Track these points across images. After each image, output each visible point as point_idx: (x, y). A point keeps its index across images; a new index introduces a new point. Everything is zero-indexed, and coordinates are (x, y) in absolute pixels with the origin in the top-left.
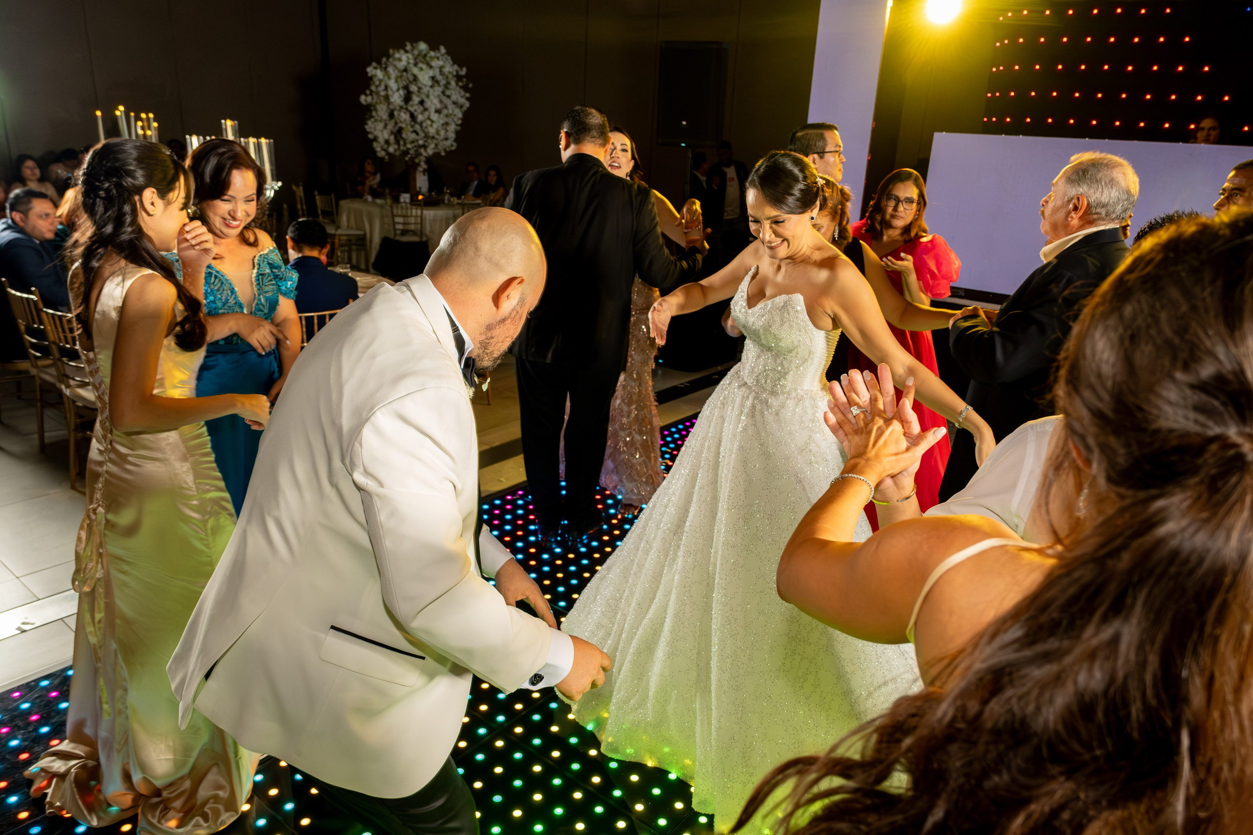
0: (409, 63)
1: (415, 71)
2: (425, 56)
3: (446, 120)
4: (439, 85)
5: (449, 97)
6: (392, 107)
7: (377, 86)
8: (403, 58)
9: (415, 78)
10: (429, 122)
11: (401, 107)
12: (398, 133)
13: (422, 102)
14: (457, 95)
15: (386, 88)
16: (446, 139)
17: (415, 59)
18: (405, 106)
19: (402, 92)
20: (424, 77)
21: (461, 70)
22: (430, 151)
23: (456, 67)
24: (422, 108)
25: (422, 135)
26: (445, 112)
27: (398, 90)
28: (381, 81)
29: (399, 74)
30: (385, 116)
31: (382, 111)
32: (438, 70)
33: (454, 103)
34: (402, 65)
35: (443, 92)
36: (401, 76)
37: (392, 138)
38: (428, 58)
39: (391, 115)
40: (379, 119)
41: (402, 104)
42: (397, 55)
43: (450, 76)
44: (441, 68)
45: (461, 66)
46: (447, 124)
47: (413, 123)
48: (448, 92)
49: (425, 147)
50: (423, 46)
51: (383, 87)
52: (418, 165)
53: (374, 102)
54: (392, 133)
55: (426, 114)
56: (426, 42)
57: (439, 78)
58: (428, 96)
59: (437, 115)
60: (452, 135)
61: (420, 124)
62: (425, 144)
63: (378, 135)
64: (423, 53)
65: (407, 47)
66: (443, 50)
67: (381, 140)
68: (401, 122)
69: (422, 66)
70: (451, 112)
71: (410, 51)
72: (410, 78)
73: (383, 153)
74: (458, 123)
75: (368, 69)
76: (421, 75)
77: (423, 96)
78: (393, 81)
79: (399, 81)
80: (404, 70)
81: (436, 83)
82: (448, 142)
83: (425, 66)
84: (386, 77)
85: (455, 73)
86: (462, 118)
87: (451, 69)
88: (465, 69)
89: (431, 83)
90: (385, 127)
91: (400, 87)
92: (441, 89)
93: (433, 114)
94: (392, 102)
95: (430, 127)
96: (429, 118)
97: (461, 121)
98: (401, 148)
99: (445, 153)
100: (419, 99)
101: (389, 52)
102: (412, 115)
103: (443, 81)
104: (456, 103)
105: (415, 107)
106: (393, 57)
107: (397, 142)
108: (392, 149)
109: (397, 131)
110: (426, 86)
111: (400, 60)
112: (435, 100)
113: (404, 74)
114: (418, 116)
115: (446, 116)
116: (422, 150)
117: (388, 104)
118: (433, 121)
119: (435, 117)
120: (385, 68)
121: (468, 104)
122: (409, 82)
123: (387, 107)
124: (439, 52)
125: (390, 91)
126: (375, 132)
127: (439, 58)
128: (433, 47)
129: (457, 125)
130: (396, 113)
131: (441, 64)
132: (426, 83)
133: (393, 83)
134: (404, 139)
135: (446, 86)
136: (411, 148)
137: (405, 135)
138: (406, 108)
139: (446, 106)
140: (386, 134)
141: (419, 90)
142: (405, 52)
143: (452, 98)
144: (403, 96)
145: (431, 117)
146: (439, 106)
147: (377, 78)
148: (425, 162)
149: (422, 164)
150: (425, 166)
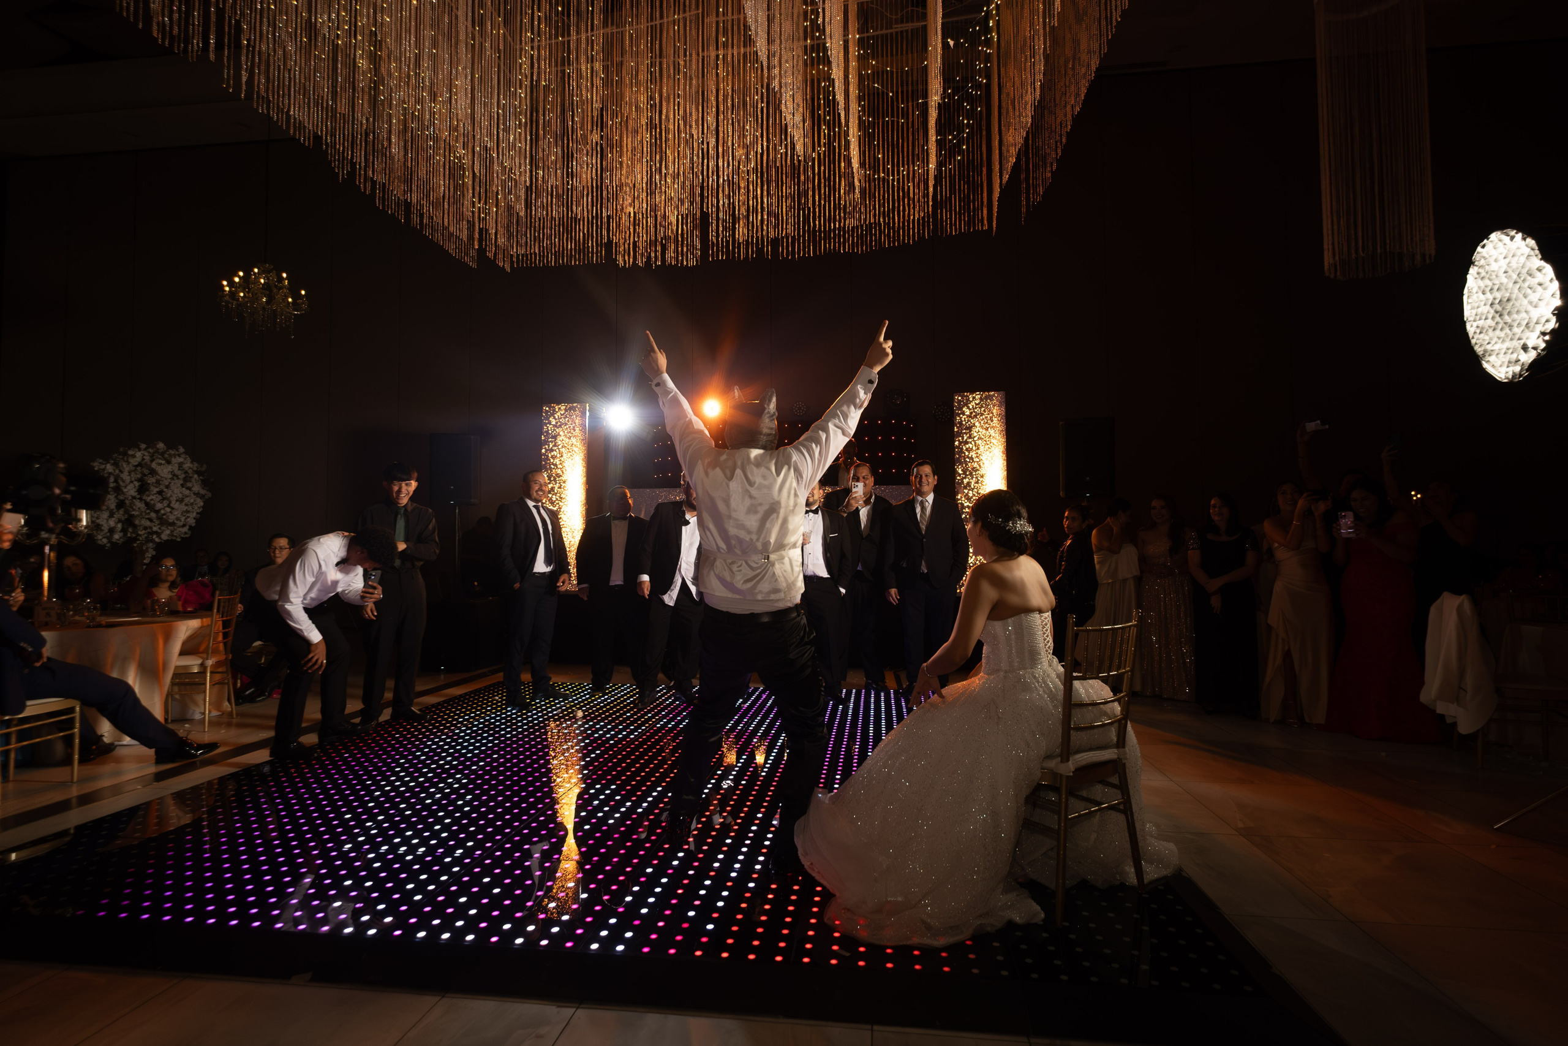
0: (143, 459)
1: (154, 465)
3: (185, 508)
4: (178, 479)
5: (189, 489)
6: (121, 498)
9: (153, 472)
10: (168, 510)
11: (134, 498)
12: (129, 522)
13: (160, 493)
14: (197, 488)
15: (116, 481)
16: (184, 526)
17: (152, 456)
18: (138, 496)
19: (137, 484)
20: (164, 471)
21: (202, 467)
22: (164, 537)
23: (196, 465)
24: (160, 498)
25: (158, 521)
26: (187, 500)
27: (132, 482)
28: (110, 474)
29: (134, 469)
30: (113, 506)
32: (176, 465)
33: (194, 494)
34: (134, 461)
35: (182, 486)
36: (135, 471)
37: (120, 526)
38: (166, 456)
41: (135, 494)
42: (130, 452)
43: (190, 471)
44: (180, 465)
45: (201, 464)
46: (187, 512)
47: (148, 511)
48: (189, 485)
49: (158, 534)
50: (160, 446)
51: (112, 479)
52: (147, 550)
54: (119, 521)
55: (166, 503)
56: (162, 442)
57: (179, 474)
58: (167, 487)
59: (178, 503)
60: (191, 521)
61: (157, 512)
62: (160, 531)
63: (101, 523)
64: (161, 451)
65: (143, 446)
66: (182, 450)
67: (106, 528)
68: (134, 510)
69: (161, 461)
70: (192, 501)
71: (145, 449)
72: (146, 472)
73: (105, 541)
74: (198, 511)
75: (95, 464)
76: (158, 469)
77: (162, 487)
78: (126, 473)
79: (133, 474)
80: (140, 465)
81: (175, 476)
82: (186, 529)
83: (163, 462)
84: (117, 471)
85: (195, 469)
86: (203, 507)
87: (191, 466)
88: (205, 466)
89: (170, 476)
90: (111, 516)
91: (133, 479)
92: (182, 482)
93: (173, 502)
94: (123, 493)
95: (169, 514)
96: (169, 506)
97: (201, 509)
98: (129, 535)
99: (179, 540)
100: (158, 490)
101: (121, 450)
102: (147, 504)
103: (183, 476)
104: (197, 494)
105: (152, 497)
106: (125, 454)
107: (124, 530)
108: (116, 536)
109: (126, 519)
110: (166, 479)
111: (134, 456)
112: (176, 491)
113: (139, 468)
114: (154, 505)
115: (186, 505)
116: (154, 537)
117: (118, 494)
118: (172, 508)
119: (176, 505)
120: (116, 464)
121: (209, 495)
122: (145, 475)
123: (116, 497)
124: (177, 450)
125: (121, 483)
126: (97, 521)
127: (179, 455)
128: (170, 446)
129: (198, 513)
130: (127, 502)
131: (181, 461)
132: (166, 476)
133: (125, 476)
134: (135, 526)
135: (186, 479)
136: (140, 535)
137: (137, 522)
138: (141, 499)
139: (187, 496)
140: (112, 523)
141: (158, 482)
142: (140, 450)
143: (193, 489)
144: (137, 488)
145: (172, 505)
146: (180, 496)
147: (105, 472)
148: (155, 549)
149: (151, 550)
150: (154, 553)
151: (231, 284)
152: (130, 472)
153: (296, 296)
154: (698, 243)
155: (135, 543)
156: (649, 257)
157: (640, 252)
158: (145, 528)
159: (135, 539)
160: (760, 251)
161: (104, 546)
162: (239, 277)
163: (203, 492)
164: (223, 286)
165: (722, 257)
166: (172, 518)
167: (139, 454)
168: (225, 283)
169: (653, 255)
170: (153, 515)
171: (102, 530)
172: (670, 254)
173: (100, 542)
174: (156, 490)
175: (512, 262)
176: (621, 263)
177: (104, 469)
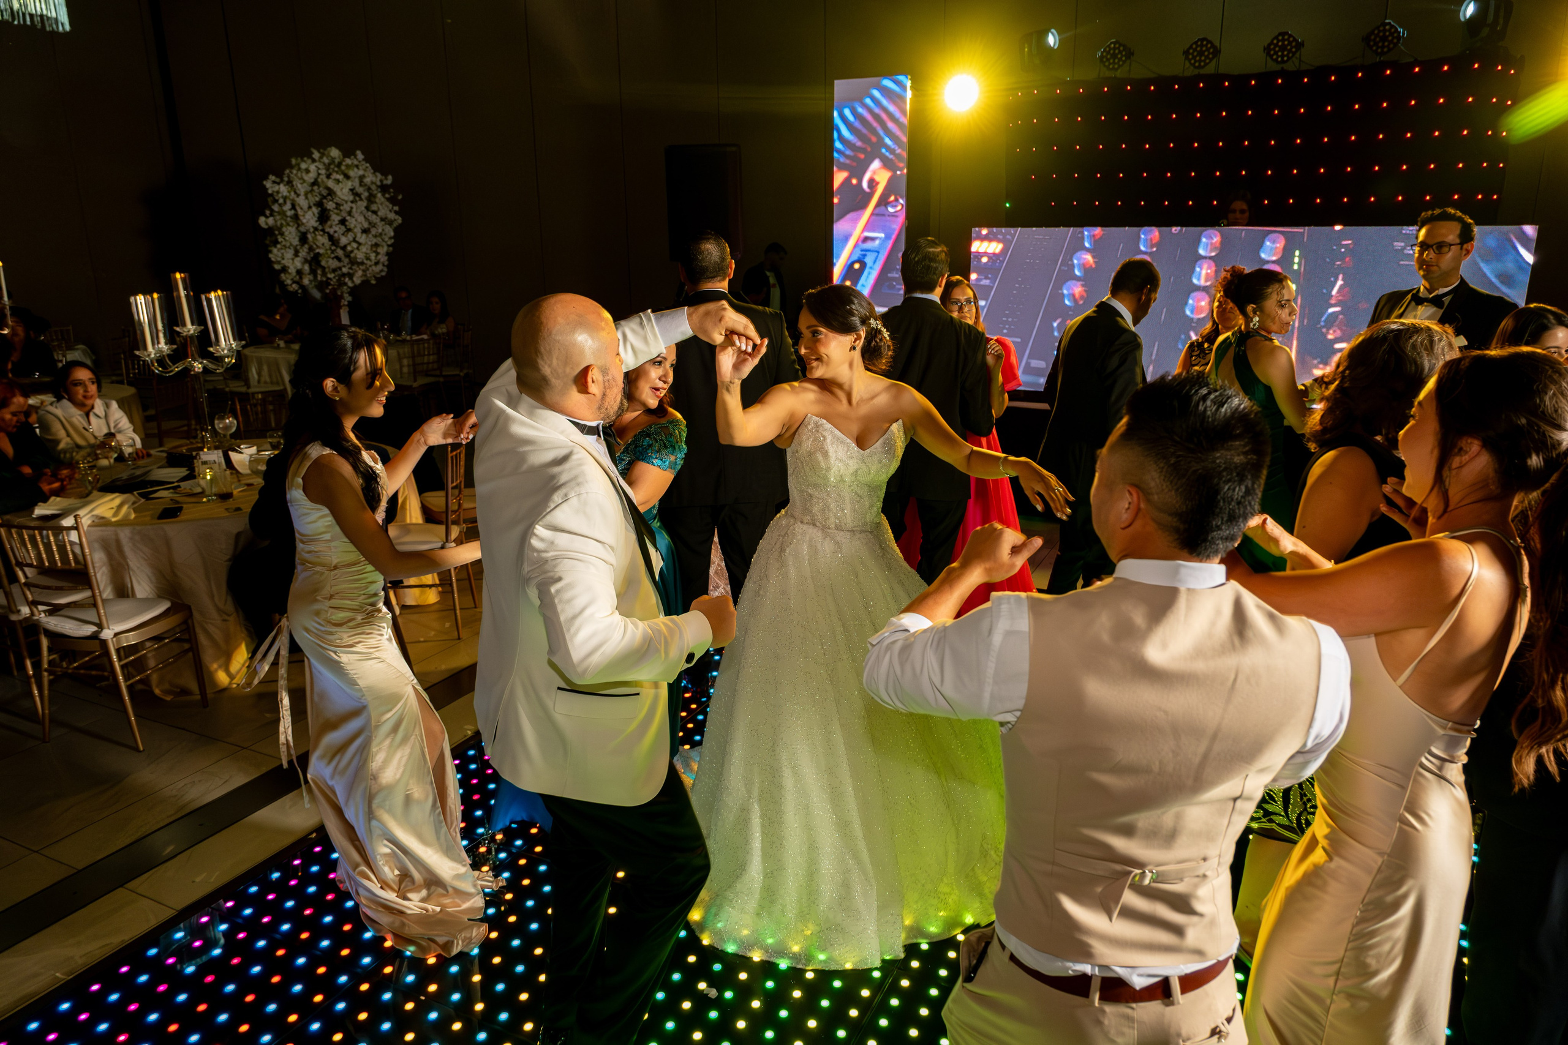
0: (319, 174)
1: (330, 184)
3: (374, 241)
4: (361, 199)
5: (375, 212)
6: (302, 229)
7: (280, 205)
8: (311, 169)
9: (331, 193)
10: (355, 245)
11: (316, 229)
12: (315, 261)
13: (343, 222)
14: (385, 209)
15: (293, 207)
16: (377, 263)
17: (327, 169)
18: (320, 227)
19: (315, 210)
20: (343, 191)
21: (386, 179)
22: (357, 280)
23: (379, 176)
24: (343, 228)
25: (346, 261)
26: (374, 231)
27: (310, 207)
28: (285, 198)
29: (310, 188)
30: (296, 242)
31: (291, 234)
32: (357, 181)
33: (382, 219)
34: (310, 177)
35: (367, 208)
36: (312, 191)
37: (307, 267)
38: (343, 168)
39: (303, 239)
40: (288, 244)
41: (316, 224)
42: (303, 166)
43: (373, 187)
44: (361, 178)
45: (385, 174)
46: (376, 245)
47: (333, 248)
48: (374, 207)
49: (351, 276)
50: (335, 152)
51: (288, 206)
52: (342, 297)
53: (279, 223)
54: (306, 261)
55: (350, 236)
56: (337, 147)
57: (360, 190)
58: (350, 213)
59: (364, 236)
60: (383, 259)
61: (344, 248)
62: (351, 271)
63: (287, 264)
64: (337, 161)
65: (316, 156)
66: (360, 156)
67: (292, 270)
68: (318, 247)
69: (338, 177)
70: (380, 230)
71: (319, 160)
73: (295, 287)
74: (389, 243)
75: (267, 184)
76: (337, 187)
77: (344, 214)
78: (302, 197)
79: (310, 197)
80: (315, 183)
81: (356, 196)
82: (379, 268)
83: (341, 177)
84: (292, 193)
85: (379, 182)
86: (394, 237)
87: (374, 179)
88: (390, 177)
89: (351, 198)
90: (296, 254)
91: (312, 204)
93: (359, 235)
94: (303, 224)
95: (356, 251)
96: (354, 240)
97: (393, 241)
98: (319, 279)
99: (374, 281)
100: (339, 218)
101: (294, 163)
103: (366, 194)
104: (385, 220)
105: (334, 227)
106: (298, 168)
107: (313, 272)
109: (312, 258)
110: (346, 202)
111: (307, 170)
113: (316, 188)
114: (339, 239)
115: (375, 236)
116: (347, 280)
117: (299, 225)
118: (360, 244)
119: (362, 238)
120: (290, 183)
121: (399, 219)
122: (323, 197)
123: (297, 230)
124: (355, 158)
125: (299, 210)
126: (283, 262)
127: (358, 165)
128: (347, 153)
129: (389, 246)
130: (309, 236)
131: (361, 173)
132: (346, 198)
133: (302, 200)
135: (370, 199)
136: (331, 279)
137: (324, 262)
138: (323, 230)
139: (373, 224)
140: (298, 263)
141: (338, 207)
142: (313, 161)
143: (379, 213)
144: (317, 215)
145: (357, 239)
146: (366, 225)
147: (280, 195)
148: (350, 294)
149: (346, 295)
150: (350, 299)
155: (327, 288)
163: (392, 216)
166: (360, 256)
170: (340, 252)
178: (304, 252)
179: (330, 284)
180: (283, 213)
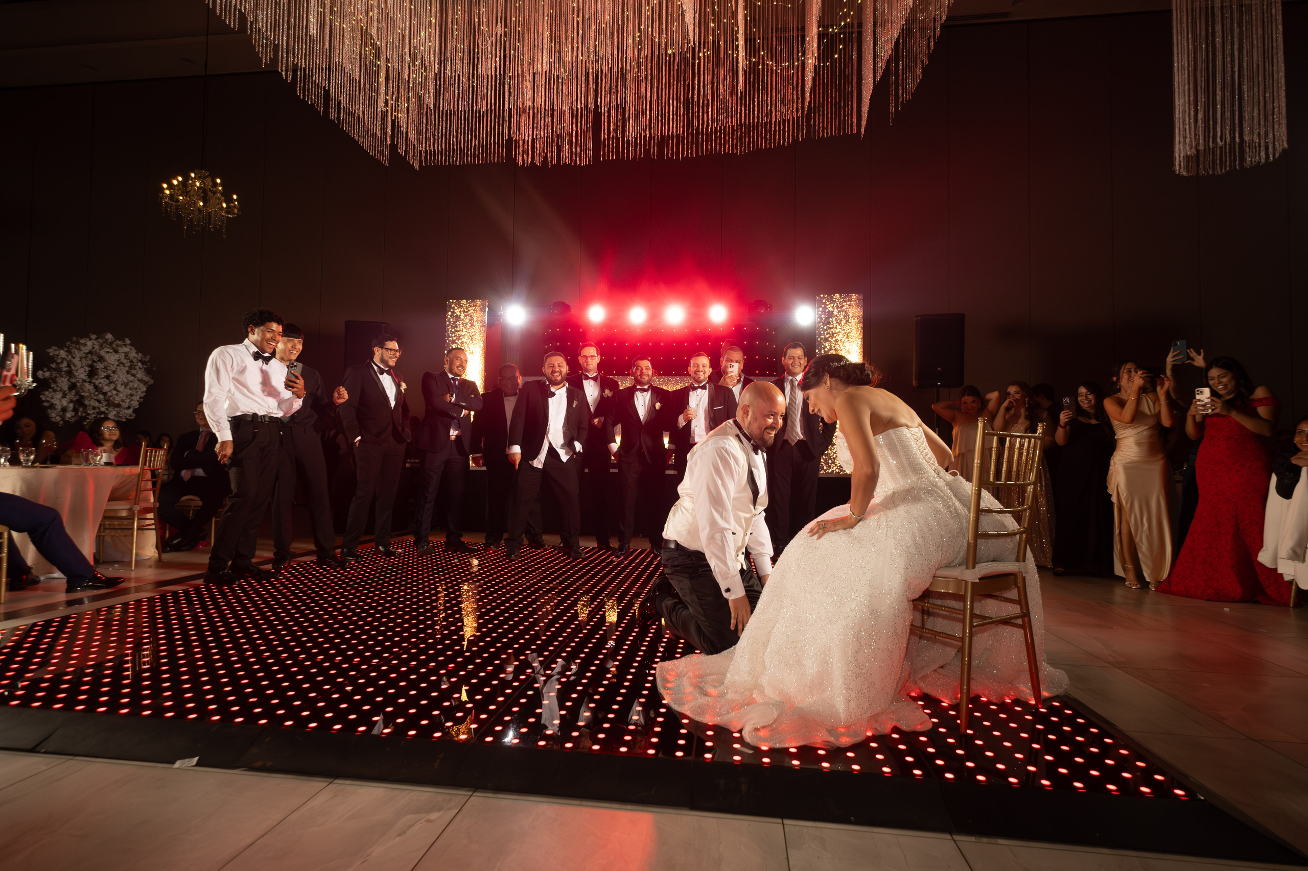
0: (93, 348)
1: (102, 353)
2: (111, 344)
3: (129, 392)
4: (124, 366)
5: (134, 375)
6: (73, 380)
7: (58, 364)
8: (89, 344)
9: (101, 359)
10: (115, 392)
11: (84, 381)
12: (79, 402)
13: (108, 377)
14: (140, 375)
15: (69, 366)
16: (129, 408)
17: (101, 345)
18: (88, 380)
19: (87, 369)
20: (112, 358)
21: (146, 357)
23: (140, 355)
24: (107, 381)
25: (105, 403)
26: (131, 385)
27: (82, 366)
28: (63, 359)
29: (85, 355)
30: (66, 388)
31: (64, 383)
32: (123, 354)
33: (138, 380)
34: (86, 349)
35: (128, 372)
36: (86, 357)
37: (71, 405)
38: (114, 345)
39: (73, 387)
40: (58, 389)
41: (85, 377)
42: (82, 341)
43: (135, 360)
44: (127, 354)
45: (145, 354)
46: (131, 395)
47: (97, 393)
48: (133, 371)
50: (109, 336)
51: (65, 364)
53: (54, 375)
54: (71, 401)
55: (112, 386)
56: (111, 333)
57: (125, 361)
58: (114, 372)
59: (123, 387)
60: (135, 404)
61: (105, 394)
62: (106, 411)
63: (54, 402)
64: (109, 341)
65: (94, 337)
66: (128, 341)
67: (59, 407)
68: (84, 391)
69: (108, 350)
70: (136, 386)
71: (96, 339)
72: (96, 359)
73: (58, 419)
74: (142, 395)
75: (51, 350)
76: (107, 356)
77: (109, 372)
78: (77, 359)
79: (84, 360)
80: (90, 352)
81: (121, 363)
82: (130, 411)
83: (111, 351)
84: (70, 357)
85: (140, 359)
86: (146, 392)
87: (136, 355)
88: (148, 357)
89: (117, 363)
90: (64, 396)
91: (84, 364)
92: (127, 369)
93: (119, 386)
94: (75, 376)
95: (115, 396)
97: (144, 394)
98: (80, 414)
99: (124, 420)
100: (105, 374)
101: (74, 339)
102: (96, 387)
103: (129, 364)
104: (140, 381)
105: (101, 381)
106: (77, 343)
107: (75, 410)
108: (69, 415)
109: (77, 400)
110: (113, 365)
111: (85, 345)
112: (122, 376)
113: (89, 355)
114: (102, 388)
115: (131, 389)
117: (70, 377)
118: (118, 391)
119: (121, 388)
120: (69, 352)
121: (152, 382)
122: (94, 362)
123: (69, 380)
124: (124, 341)
125: (73, 368)
126: (52, 400)
127: (125, 345)
128: (119, 336)
129: (141, 397)
130: (78, 384)
131: (127, 349)
132: (113, 363)
133: (76, 361)
134: (85, 406)
135: (131, 367)
136: (89, 414)
137: (86, 402)
138: (90, 382)
139: (131, 381)
140: (65, 402)
141: (105, 368)
142: (90, 339)
143: (137, 376)
144: (87, 372)
145: (117, 388)
146: (126, 381)
147: (60, 357)
151: (171, 186)
152: (81, 359)
153: (229, 200)
154: (590, 145)
155: (85, 421)
156: (546, 158)
157: (538, 152)
158: (94, 408)
159: (85, 418)
160: (647, 152)
161: (57, 423)
162: (178, 180)
163: (146, 379)
164: (163, 189)
165: (613, 157)
166: (117, 400)
167: (89, 343)
168: (165, 186)
169: (549, 154)
170: (101, 397)
171: (55, 409)
172: (565, 153)
173: (54, 420)
174: (103, 375)
175: (421, 161)
176: (521, 162)
177: (58, 355)
178: (72, 395)
179: (88, 419)
180: (59, 370)
